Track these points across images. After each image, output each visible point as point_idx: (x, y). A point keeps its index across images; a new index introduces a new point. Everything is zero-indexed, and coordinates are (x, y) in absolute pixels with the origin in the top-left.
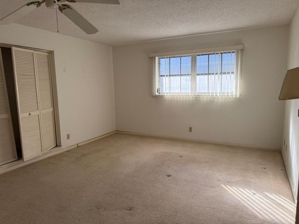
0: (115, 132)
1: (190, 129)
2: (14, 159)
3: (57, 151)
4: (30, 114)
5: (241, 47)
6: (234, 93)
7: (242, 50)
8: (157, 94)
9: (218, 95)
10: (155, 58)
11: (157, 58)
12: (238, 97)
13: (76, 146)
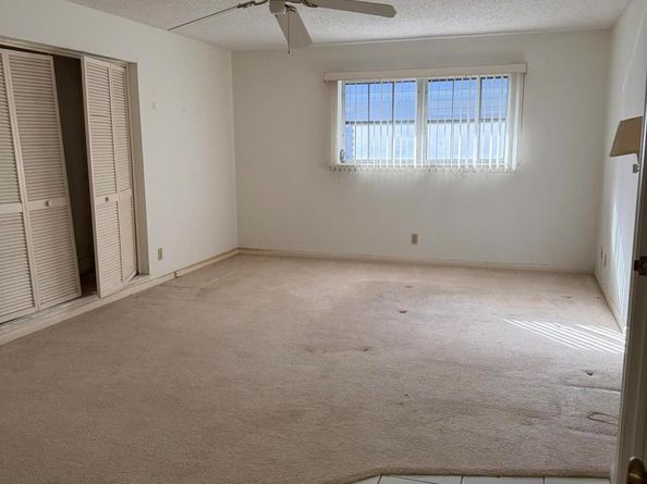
0: (237, 252)
1: (415, 239)
2: (75, 295)
3: (143, 284)
4: (107, 199)
5: (522, 68)
6: (506, 161)
7: (525, 74)
8: (339, 162)
9: (474, 164)
10: (336, 82)
11: (340, 82)
12: (514, 168)
13: (172, 276)
